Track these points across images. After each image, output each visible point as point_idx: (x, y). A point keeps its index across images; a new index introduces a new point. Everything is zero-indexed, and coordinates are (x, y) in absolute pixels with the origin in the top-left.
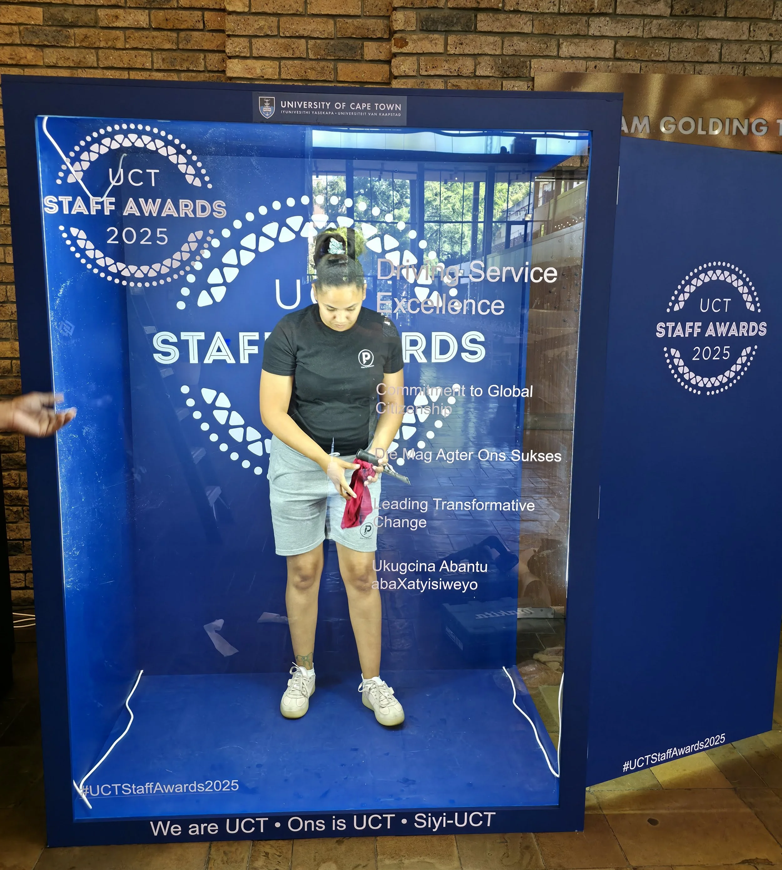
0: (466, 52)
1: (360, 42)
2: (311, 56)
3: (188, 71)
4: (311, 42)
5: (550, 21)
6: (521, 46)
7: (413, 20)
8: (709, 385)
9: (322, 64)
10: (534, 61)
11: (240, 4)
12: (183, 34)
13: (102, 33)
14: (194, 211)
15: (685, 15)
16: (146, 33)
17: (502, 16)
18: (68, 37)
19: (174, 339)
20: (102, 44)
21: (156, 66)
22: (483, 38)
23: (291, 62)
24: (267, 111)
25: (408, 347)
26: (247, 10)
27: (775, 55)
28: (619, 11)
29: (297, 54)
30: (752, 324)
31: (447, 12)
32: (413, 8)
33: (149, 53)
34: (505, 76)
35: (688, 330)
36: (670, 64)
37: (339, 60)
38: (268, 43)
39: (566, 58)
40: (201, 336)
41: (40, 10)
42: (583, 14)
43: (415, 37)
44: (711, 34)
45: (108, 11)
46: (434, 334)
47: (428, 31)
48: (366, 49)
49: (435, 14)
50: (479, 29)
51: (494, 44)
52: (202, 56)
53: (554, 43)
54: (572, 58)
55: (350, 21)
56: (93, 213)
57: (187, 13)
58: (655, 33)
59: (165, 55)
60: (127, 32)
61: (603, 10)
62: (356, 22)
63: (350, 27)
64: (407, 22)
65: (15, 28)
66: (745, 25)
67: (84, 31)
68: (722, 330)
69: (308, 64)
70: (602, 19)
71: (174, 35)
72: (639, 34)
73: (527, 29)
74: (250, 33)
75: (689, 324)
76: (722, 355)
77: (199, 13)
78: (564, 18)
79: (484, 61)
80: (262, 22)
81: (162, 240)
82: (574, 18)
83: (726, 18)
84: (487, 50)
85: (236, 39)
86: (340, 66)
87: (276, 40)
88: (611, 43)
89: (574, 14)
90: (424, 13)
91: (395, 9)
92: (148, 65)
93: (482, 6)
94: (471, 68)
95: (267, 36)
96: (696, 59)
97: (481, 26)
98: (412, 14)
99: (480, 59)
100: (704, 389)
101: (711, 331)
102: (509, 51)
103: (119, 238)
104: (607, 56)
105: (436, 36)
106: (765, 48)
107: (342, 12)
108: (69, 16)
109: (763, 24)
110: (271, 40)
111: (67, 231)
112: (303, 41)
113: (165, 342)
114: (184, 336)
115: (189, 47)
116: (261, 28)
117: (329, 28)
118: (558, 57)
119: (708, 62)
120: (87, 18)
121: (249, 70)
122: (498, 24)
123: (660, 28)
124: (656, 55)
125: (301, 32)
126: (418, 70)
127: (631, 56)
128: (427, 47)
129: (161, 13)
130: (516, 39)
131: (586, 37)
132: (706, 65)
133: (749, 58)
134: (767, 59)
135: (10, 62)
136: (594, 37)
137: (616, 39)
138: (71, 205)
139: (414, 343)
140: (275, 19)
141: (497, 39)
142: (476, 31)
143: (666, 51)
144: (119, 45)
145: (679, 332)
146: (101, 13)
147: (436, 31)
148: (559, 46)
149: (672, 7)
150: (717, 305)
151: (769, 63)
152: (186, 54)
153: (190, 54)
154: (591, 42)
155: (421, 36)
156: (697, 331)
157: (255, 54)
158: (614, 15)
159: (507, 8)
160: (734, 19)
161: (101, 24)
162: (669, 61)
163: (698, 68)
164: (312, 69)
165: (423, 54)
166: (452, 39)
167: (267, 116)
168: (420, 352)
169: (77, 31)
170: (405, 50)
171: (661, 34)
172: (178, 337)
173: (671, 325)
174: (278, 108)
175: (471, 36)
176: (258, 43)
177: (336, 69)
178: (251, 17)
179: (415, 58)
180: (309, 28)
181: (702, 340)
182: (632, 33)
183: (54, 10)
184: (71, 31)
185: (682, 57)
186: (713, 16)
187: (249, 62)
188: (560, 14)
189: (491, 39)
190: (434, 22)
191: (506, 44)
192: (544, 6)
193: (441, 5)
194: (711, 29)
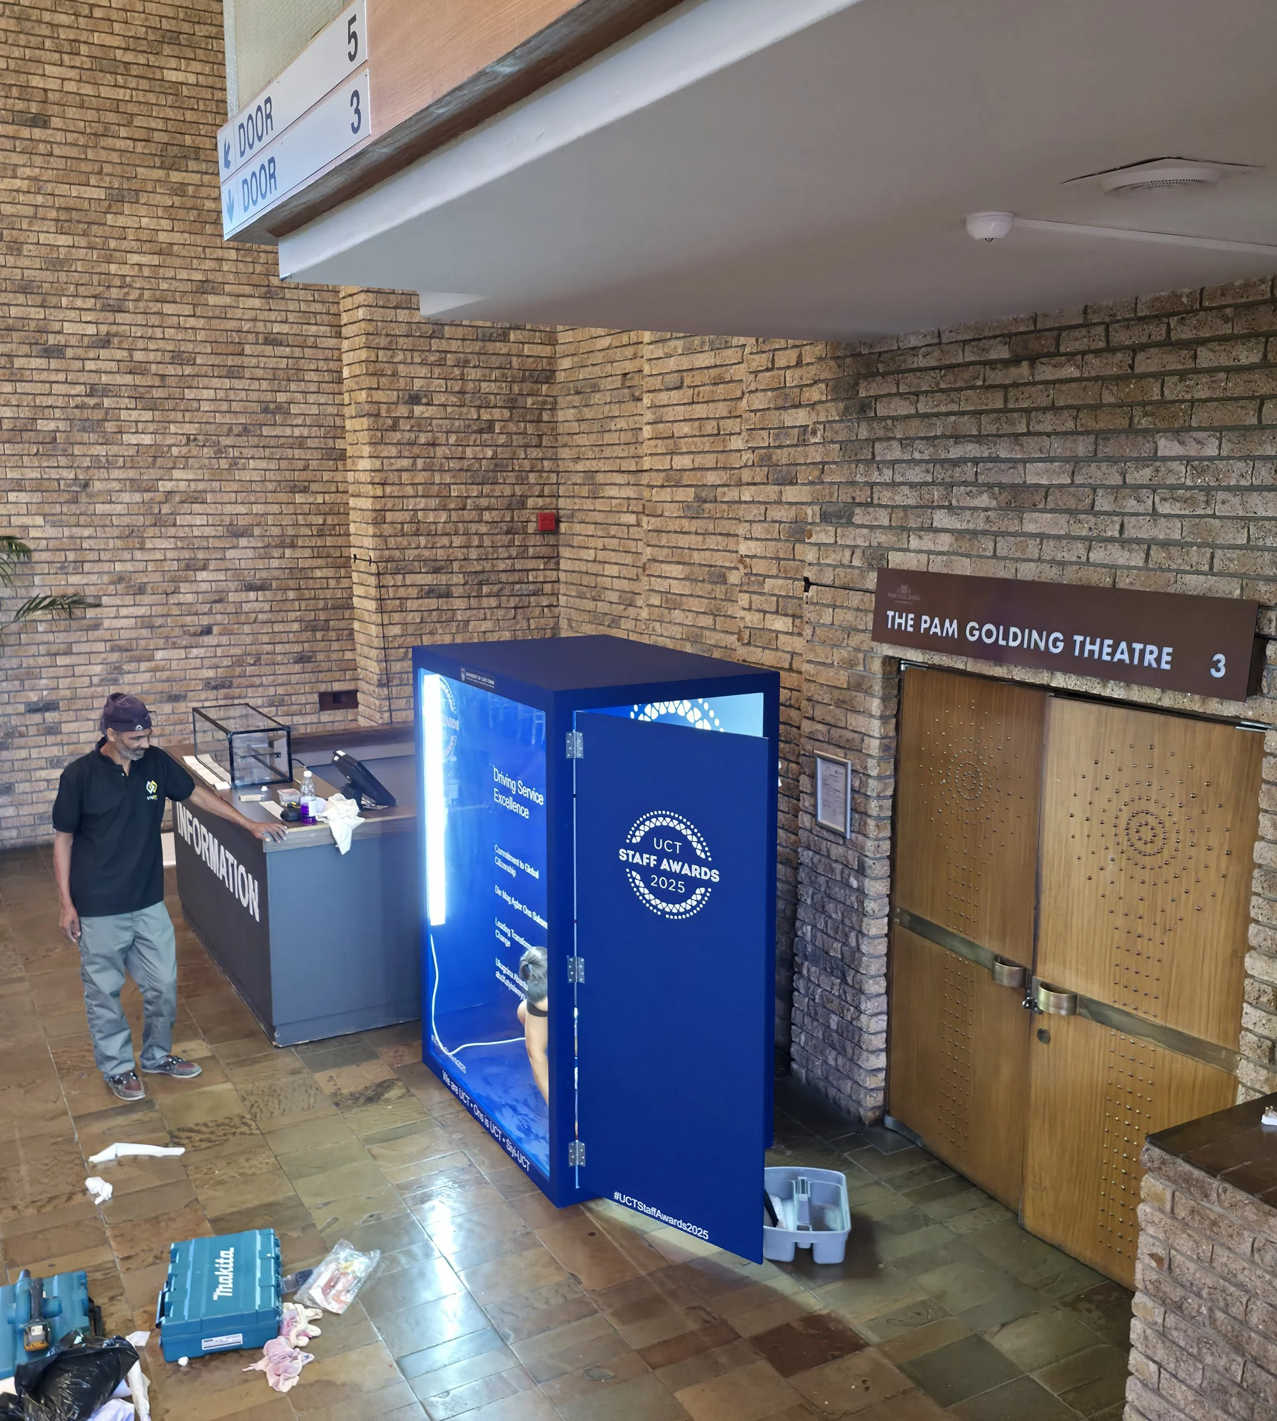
0: (847, 543)
2: (781, 538)
4: (782, 526)
5: (902, 514)
6: (881, 538)
7: (818, 514)
8: (667, 910)
9: (787, 544)
10: (890, 554)
13: (718, 506)
15: (1009, 506)
17: (870, 510)
18: (703, 510)
20: (718, 515)
22: (857, 531)
23: (771, 543)
26: (752, 499)
28: (953, 504)
29: (774, 536)
30: (704, 869)
31: (838, 506)
32: (819, 503)
34: (870, 567)
35: (645, 861)
36: (994, 560)
37: (796, 541)
38: (760, 527)
39: (914, 551)
41: (692, 490)
42: (927, 507)
43: (818, 529)
44: (1032, 528)
45: (722, 489)
47: (826, 523)
49: (831, 509)
50: (855, 522)
51: (864, 536)
53: (905, 535)
54: (918, 551)
58: (982, 526)
61: (942, 503)
63: (804, 513)
64: (814, 515)
65: (682, 505)
66: (1064, 518)
67: (710, 505)
68: (676, 867)
69: (780, 545)
70: (942, 511)
72: (970, 527)
73: (887, 522)
74: (751, 518)
76: (676, 887)
78: (913, 511)
79: (857, 553)
82: (920, 511)
83: (1045, 510)
84: (859, 542)
85: (745, 524)
87: (764, 524)
88: (949, 537)
89: (921, 506)
90: (824, 508)
93: (857, 500)
94: (849, 559)
95: (759, 521)
96: (1016, 555)
97: (857, 520)
99: (854, 550)
100: (664, 912)
101: (665, 865)
102: (873, 543)
104: (946, 550)
105: (831, 528)
106: (1084, 545)
108: (704, 494)
109: (1081, 517)
110: (762, 525)
112: (778, 525)
116: (756, 515)
117: (792, 513)
118: (909, 550)
119: (1028, 559)
120: (712, 495)
122: (867, 517)
123: (988, 520)
124: (985, 550)
125: (777, 518)
126: (818, 559)
127: (963, 550)
128: (825, 538)
130: (878, 532)
131: (930, 529)
132: (1025, 564)
133: (1067, 556)
134: (1084, 559)
136: (936, 530)
137: (952, 532)
140: (763, 507)
141: (867, 531)
142: (853, 524)
143: (992, 546)
145: (637, 859)
146: (719, 491)
147: (831, 523)
148: (907, 540)
149: (997, 499)
150: (669, 846)
154: (933, 535)
155: (821, 528)
156: (653, 863)
157: (753, 536)
158: (950, 508)
159: (874, 502)
160: (1053, 511)
161: (718, 500)
162: (995, 556)
163: (1019, 565)
164: (782, 549)
165: (822, 544)
166: (839, 531)
169: (707, 505)
170: (812, 540)
171: (988, 527)
173: (631, 853)
175: (850, 529)
176: (755, 527)
177: (794, 549)
178: (753, 505)
179: (817, 548)
180: (780, 514)
181: (657, 870)
182: (965, 526)
183: (699, 490)
184: (705, 505)
185: (1004, 554)
186: (1034, 508)
187: (749, 542)
188: (910, 506)
189: (862, 531)
190: (829, 515)
191: (872, 537)
192: (899, 500)
193: (834, 499)
194: (1034, 523)
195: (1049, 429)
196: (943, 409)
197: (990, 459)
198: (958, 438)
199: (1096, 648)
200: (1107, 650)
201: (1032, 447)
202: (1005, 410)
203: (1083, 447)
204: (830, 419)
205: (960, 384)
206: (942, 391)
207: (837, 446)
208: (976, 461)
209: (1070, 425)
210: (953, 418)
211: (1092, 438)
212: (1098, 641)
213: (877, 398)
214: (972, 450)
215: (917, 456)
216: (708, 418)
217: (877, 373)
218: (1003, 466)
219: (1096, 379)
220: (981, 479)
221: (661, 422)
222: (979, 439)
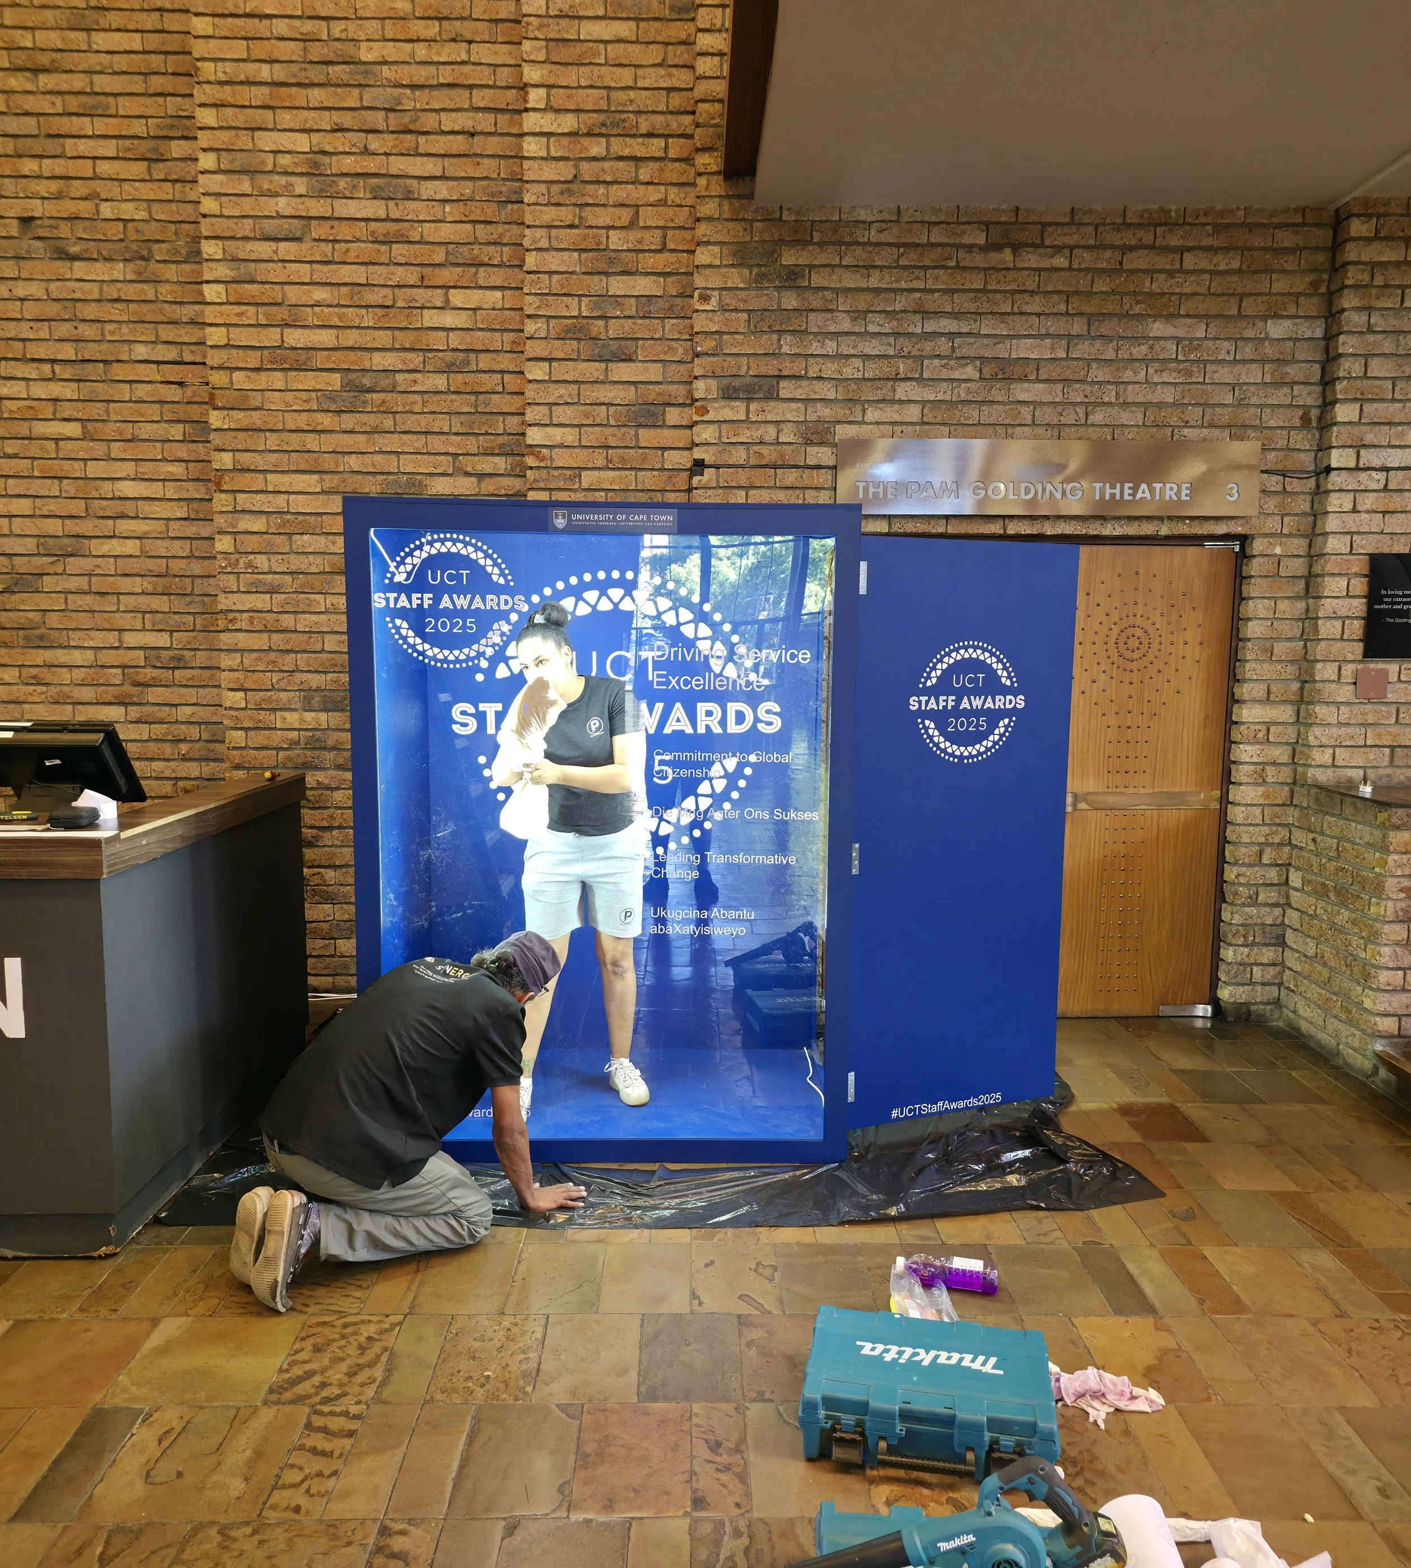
0: (769, 419)
1: (661, 408)
2: (612, 423)
3: (487, 434)
4: (612, 409)
5: (853, 386)
6: (825, 412)
7: (715, 389)
8: (966, 754)
9: (624, 430)
10: (838, 427)
11: (540, 373)
12: (481, 397)
13: (400, 398)
14: (498, 605)
15: (994, 378)
16: (443, 397)
17: (805, 383)
18: (365, 402)
19: (472, 710)
20: (400, 409)
21: (454, 430)
22: (785, 405)
23: (591, 429)
24: (560, 522)
25: (704, 717)
26: (547, 378)
27: (1090, 417)
28: (925, 376)
29: (598, 421)
30: (1009, 697)
31: (749, 380)
32: (714, 376)
33: (447, 417)
34: (809, 442)
35: (942, 704)
36: (980, 428)
37: (640, 426)
38: (569, 410)
39: (871, 423)
40: (499, 707)
41: (338, 375)
42: (888, 379)
43: (716, 405)
44: (1022, 397)
45: (407, 376)
46: (729, 704)
47: (730, 398)
48: (668, 416)
49: (737, 383)
50: (781, 396)
51: (797, 410)
52: (501, 419)
53: (858, 408)
54: (878, 423)
55: (651, 387)
56: (414, 606)
57: (487, 376)
58: (963, 396)
59: (463, 418)
60: (426, 396)
61: (909, 375)
62: (658, 388)
63: (652, 393)
64: (708, 390)
65: (313, 395)
66: (1059, 387)
67: (381, 395)
68: (977, 703)
69: (609, 431)
70: (909, 383)
71: (473, 398)
72: (948, 397)
73: (831, 395)
74: (551, 401)
75: (942, 698)
76: (977, 725)
77: (499, 376)
78: (870, 384)
79: (787, 428)
80: (562, 390)
81: (471, 628)
82: (878, 384)
83: (1038, 380)
84: (790, 417)
85: (536, 407)
86: (642, 432)
87: (576, 407)
88: (918, 407)
89: (880, 379)
90: (725, 381)
91: (696, 378)
92: (446, 429)
93: (785, 373)
94: (774, 435)
95: (567, 403)
96: (1007, 422)
97: (784, 394)
98: (713, 383)
99: (782, 426)
100: (961, 757)
101: (965, 704)
102: (812, 417)
103: (435, 627)
104: (914, 420)
105: (738, 403)
106: (1081, 411)
107: (644, 379)
108: (367, 381)
109: (1077, 386)
110: (572, 408)
111: (393, 621)
112: (604, 407)
113: (463, 713)
114: (482, 707)
115: (488, 410)
116: (561, 396)
117: (629, 394)
118: (863, 422)
119: (1020, 425)
120: (385, 382)
121: (549, 437)
122: (800, 391)
123: (969, 391)
124: (967, 418)
125: (602, 400)
126: (720, 437)
127: (939, 420)
128: (729, 415)
129: (460, 377)
130: (819, 405)
131: (893, 402)
132: (1018, 429)
133: (1064, 420)
134: (1083, 421)
135: (306, 428)
136: (901, 402)
137: (924, 403)
138: (396, 600)
139: (709, 713)
140: (575, 387)
141: (800, 405)
142: (778, 398)
143: (976, 414)
144: (417, 409)
145: (932, 705)
146: (399, 377)
147: (738, 398)
148: (864, 411)
149: (981, 371)
150: (970, 681)
151: (1086, 425)
152: (485, 417)
153: (489, 417)
154: (897, 407)
155: (723, 403)
156: (951, 704)
157: (555, 421)
158: (920, 380)
159: (810, 375)
160: (1047, 381)
161: (399, 389)
162: (979, 424)
163: (1010, 430)
164: (614, 435)
165: (725, 421)
166: (753, 406)
167: (560, 527)
168: (716, 722)
169: (374, 396)
170: (706, 418)
171: (970, 397)
172: (477, 708)
173: (924, 699)
174: (570, 520)
175: (773, 404)
176: (558, 411)
177: (637, 435)
178: (551, 385)
179: (716, 426)
180: (610, 395)
181: (957, 712)
182: (940, 397)
183: (352, 376)
184: (369, 396)
185: (992, 420)
186: (1024, 379)
187: (549, 429)
188: (864, 379)
189: (794, 405)
190: (735, 389)
191: (809, 411)
192: (848, 372)
193: (743, 372)
194: (1023, 392)
195: (1039, 310)
196: (903, 285)
197: (969, 334)
198: (925, 314)
199: (1117, 491)
200: (1127, 491)
201: (1019, 325)
202: (984, 291)
203: (1078, 326)
204: (730, 285)
205: (927, 263)
206: (905, 268)
207: (744, 316)
208: (951, 335)
209: (1062, 307)
210: (917, 295)
211: (1085, 320)
212: (1118, 485)
213: (811, 267)
214: (946, 325)
215: (872, 328)
216: (368, 285)
217: (811, 242)
218: (985, 341)
219: (1087, 270)
220: (958, 353)
221: (252, 282)
222: (957, 315)
